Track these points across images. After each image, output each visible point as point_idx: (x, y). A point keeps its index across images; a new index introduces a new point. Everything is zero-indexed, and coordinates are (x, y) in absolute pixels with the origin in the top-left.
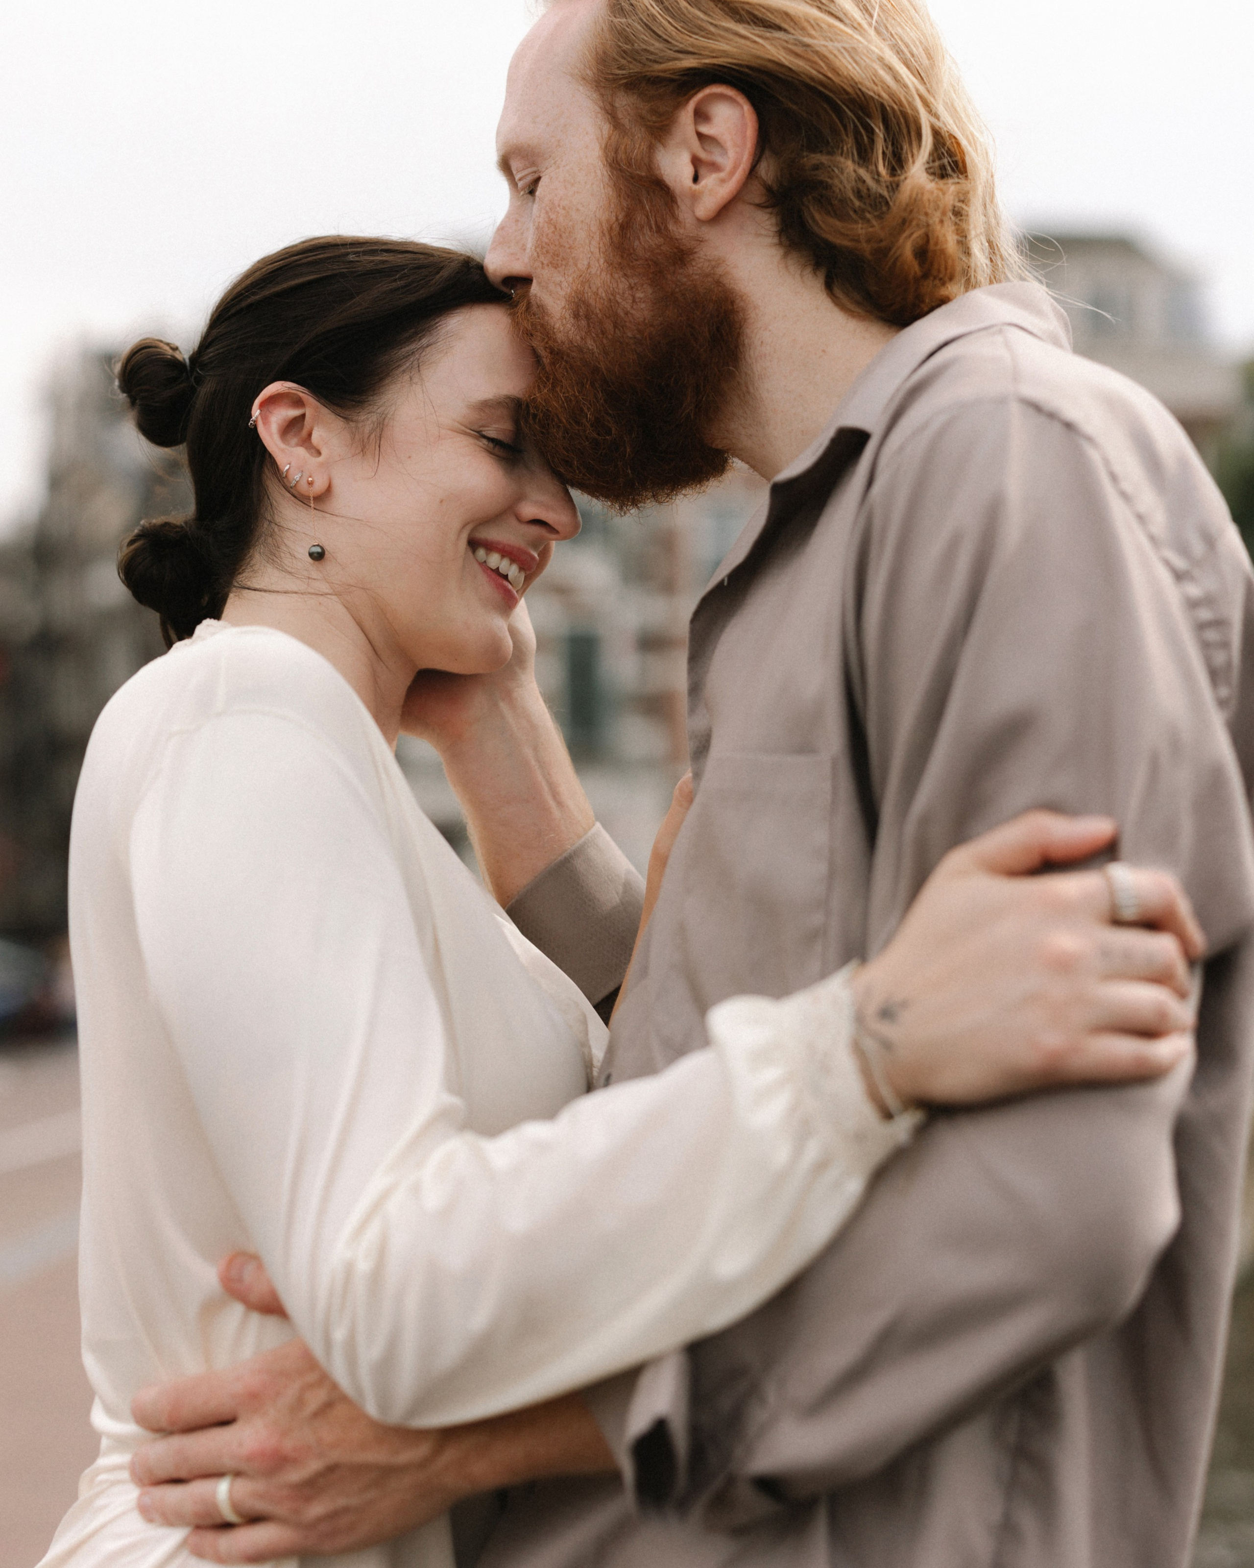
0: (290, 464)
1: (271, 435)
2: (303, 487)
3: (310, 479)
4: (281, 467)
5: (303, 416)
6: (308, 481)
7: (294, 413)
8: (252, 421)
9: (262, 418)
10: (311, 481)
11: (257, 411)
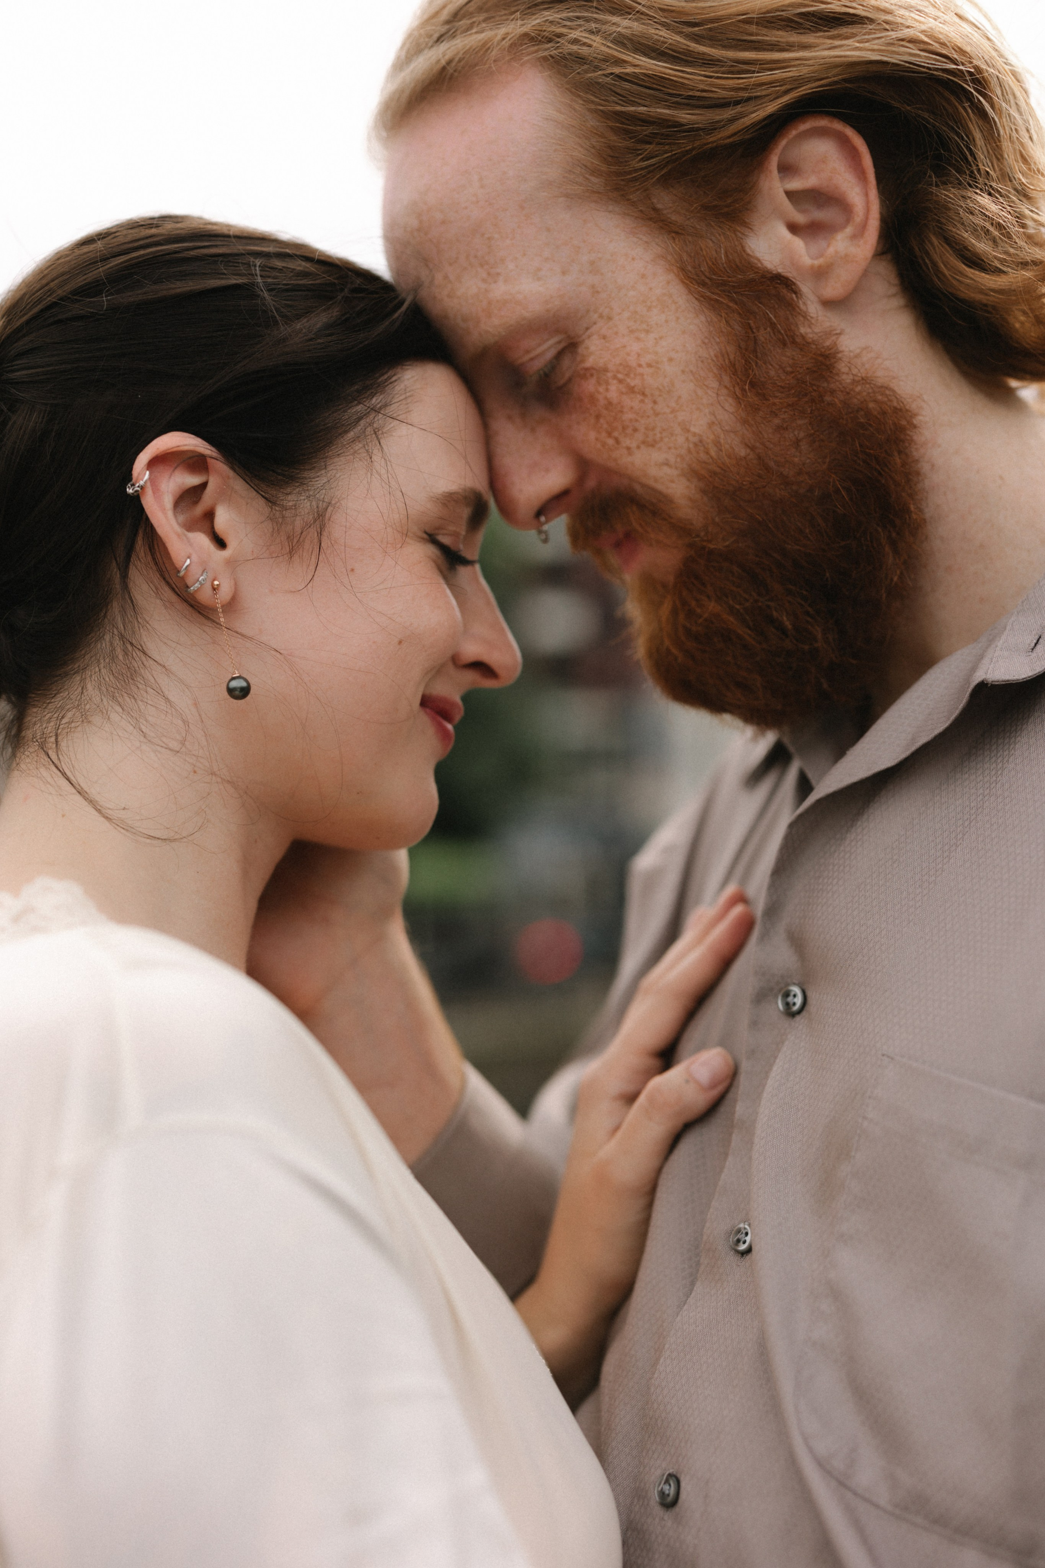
0: (189, 557)
1: (163, 510)
2: (205, 596)
3: (216, 583)
4: (178, 563)
5: (204, 486)
6: (213, 585)
7: (193, 480)
8: (138, 487)
9: (152, 485)
10: (217, 585)
11: (145, 474)
